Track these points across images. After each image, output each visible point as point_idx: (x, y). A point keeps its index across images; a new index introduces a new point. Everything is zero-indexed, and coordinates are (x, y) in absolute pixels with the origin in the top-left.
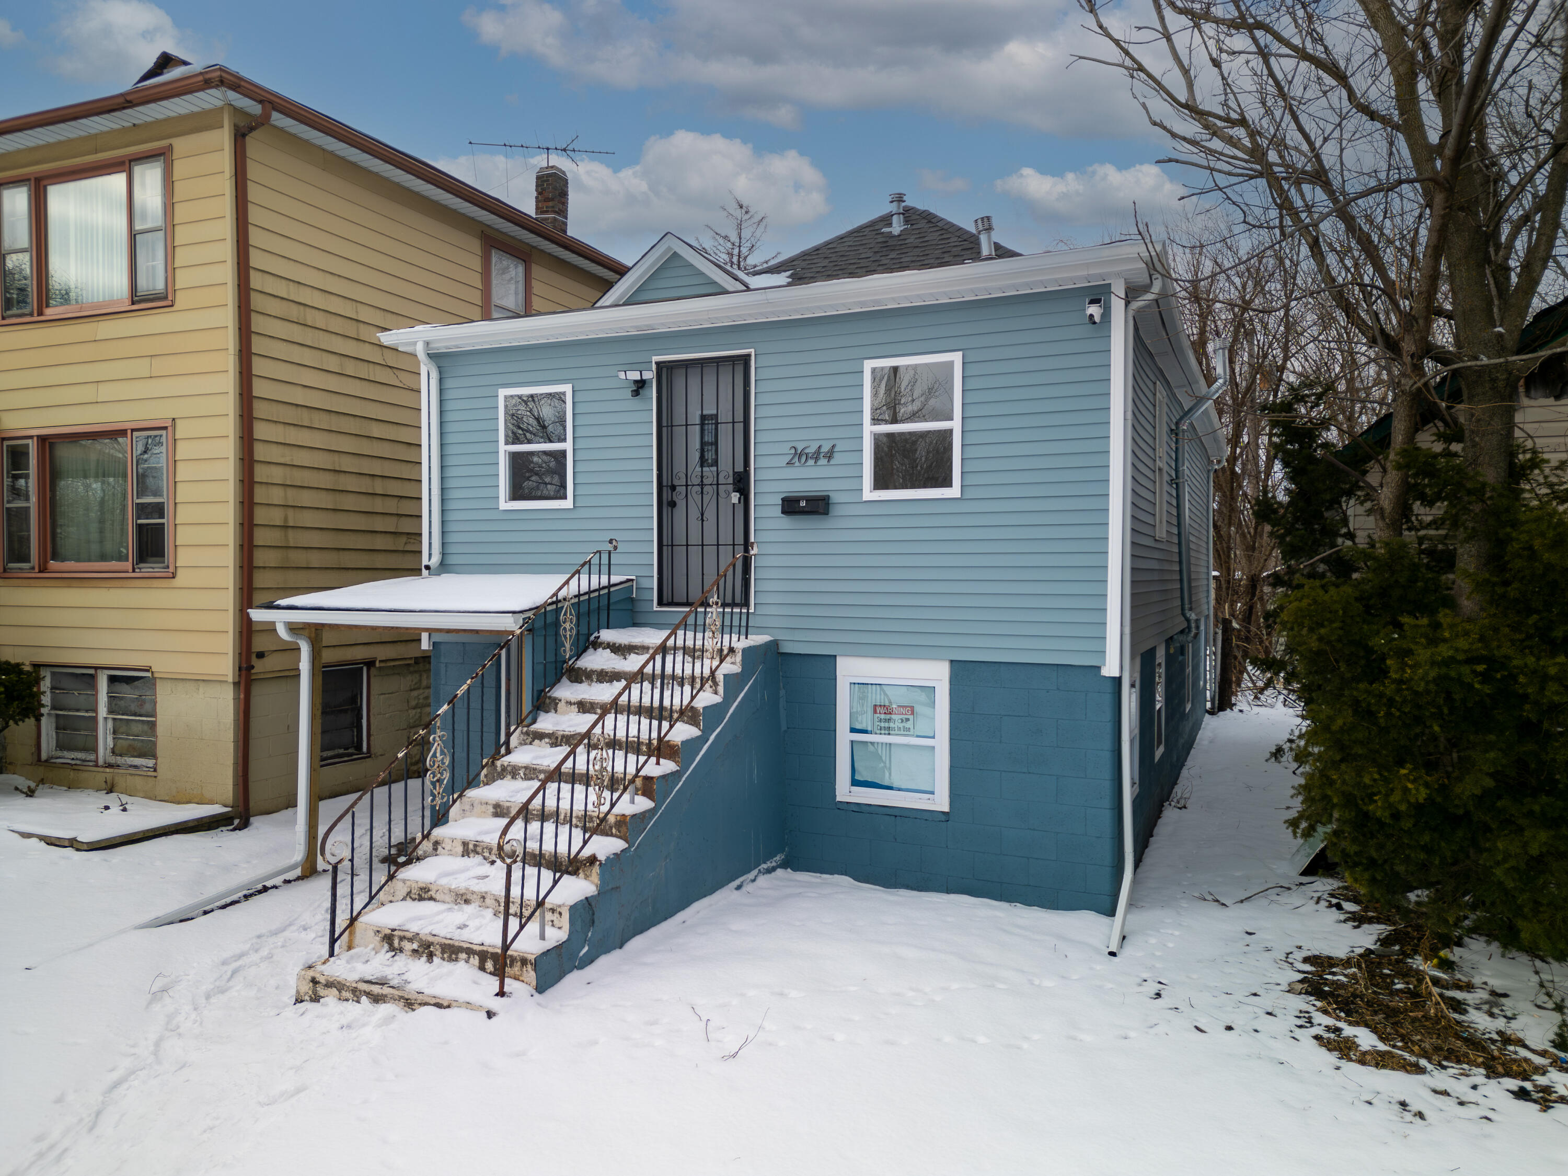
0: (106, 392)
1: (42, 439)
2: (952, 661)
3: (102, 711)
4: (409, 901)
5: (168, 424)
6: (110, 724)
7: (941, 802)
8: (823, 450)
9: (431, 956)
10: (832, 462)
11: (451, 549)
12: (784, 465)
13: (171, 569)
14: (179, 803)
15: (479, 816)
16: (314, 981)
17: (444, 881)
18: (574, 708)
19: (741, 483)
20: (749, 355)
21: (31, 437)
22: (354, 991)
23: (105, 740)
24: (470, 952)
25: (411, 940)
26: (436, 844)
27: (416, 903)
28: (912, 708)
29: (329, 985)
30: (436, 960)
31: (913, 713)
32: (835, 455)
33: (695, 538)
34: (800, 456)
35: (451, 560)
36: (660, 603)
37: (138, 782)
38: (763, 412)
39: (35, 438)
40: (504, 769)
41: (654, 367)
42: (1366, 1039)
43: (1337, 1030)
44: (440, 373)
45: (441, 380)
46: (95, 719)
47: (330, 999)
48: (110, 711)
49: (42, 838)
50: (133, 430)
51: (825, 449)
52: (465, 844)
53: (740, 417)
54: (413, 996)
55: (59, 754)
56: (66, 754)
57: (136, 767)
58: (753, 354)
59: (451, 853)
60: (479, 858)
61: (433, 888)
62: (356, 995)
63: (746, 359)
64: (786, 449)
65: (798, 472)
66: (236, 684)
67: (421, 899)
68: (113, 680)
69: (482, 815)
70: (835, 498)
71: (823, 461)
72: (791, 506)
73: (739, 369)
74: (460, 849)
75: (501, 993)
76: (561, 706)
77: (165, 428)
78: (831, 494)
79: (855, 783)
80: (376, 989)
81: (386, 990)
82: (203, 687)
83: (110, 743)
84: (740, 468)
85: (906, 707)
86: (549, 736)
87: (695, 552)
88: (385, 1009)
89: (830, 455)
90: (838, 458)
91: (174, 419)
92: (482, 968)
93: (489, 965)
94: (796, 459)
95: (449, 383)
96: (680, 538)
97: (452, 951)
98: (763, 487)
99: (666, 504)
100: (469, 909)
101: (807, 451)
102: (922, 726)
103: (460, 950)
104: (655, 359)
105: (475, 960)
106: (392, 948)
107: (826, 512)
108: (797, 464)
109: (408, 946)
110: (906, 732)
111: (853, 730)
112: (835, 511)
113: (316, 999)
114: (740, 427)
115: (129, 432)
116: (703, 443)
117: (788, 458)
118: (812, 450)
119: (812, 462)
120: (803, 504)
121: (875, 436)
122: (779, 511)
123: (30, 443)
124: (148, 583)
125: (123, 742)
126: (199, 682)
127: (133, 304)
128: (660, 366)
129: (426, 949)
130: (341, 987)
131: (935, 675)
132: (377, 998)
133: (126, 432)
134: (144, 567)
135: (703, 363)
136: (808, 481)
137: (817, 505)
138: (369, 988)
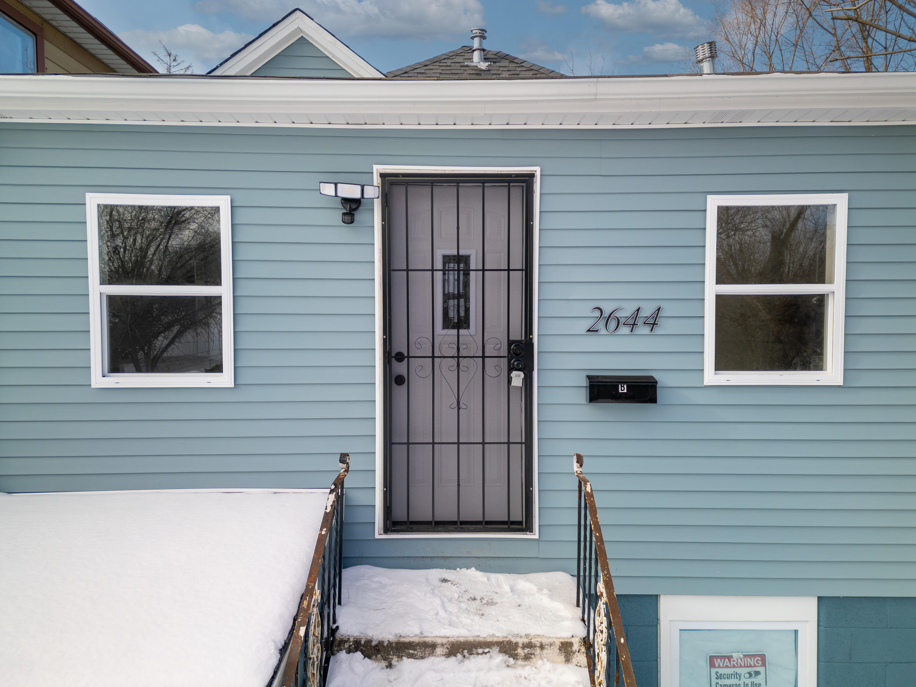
2: (819, 598)
8: (642, 314)
10: (658, 330)
12: (583, 331)
19: (521, 356)
20: (532, 176)
28: (763, 658)
31: (764, 664)
32: (660, 321)
33: (446, 433)
34: (607, 320)
36: (389, 529)
38: (552, 257)
41: (377, 181)
51: (647, 311)
53: (517, 262)
58: (538, 174)
63: (526, 180)
64: (586, 310)
65: (603, 342)
70: (662, 379)
71: (641, 330)
73: (517, 193)
78: (657, 376)
84: (517, 334)
85: (754, 656)
87: (446, 455)
89: (652, 323)
90: (665, 326)
94: (601, 325)
96: (421, 433)
98: (552, 363)
101: (618, 314)
102: (774, 682)
104: (378, 169)
107: (652, 400)
108: (603, 331)
112: (664, 397)
114: (517, 278)
116: (447, 297)
117: (588, 324)
118: (627, 311)
119: (625, 330)
120: (623, 389)
121: (720, 299)
122: (582, 396)
128: (387, 179)
131: (797, 616)
135: (457, 181)
136: (621, 356)
137: (645, 391)
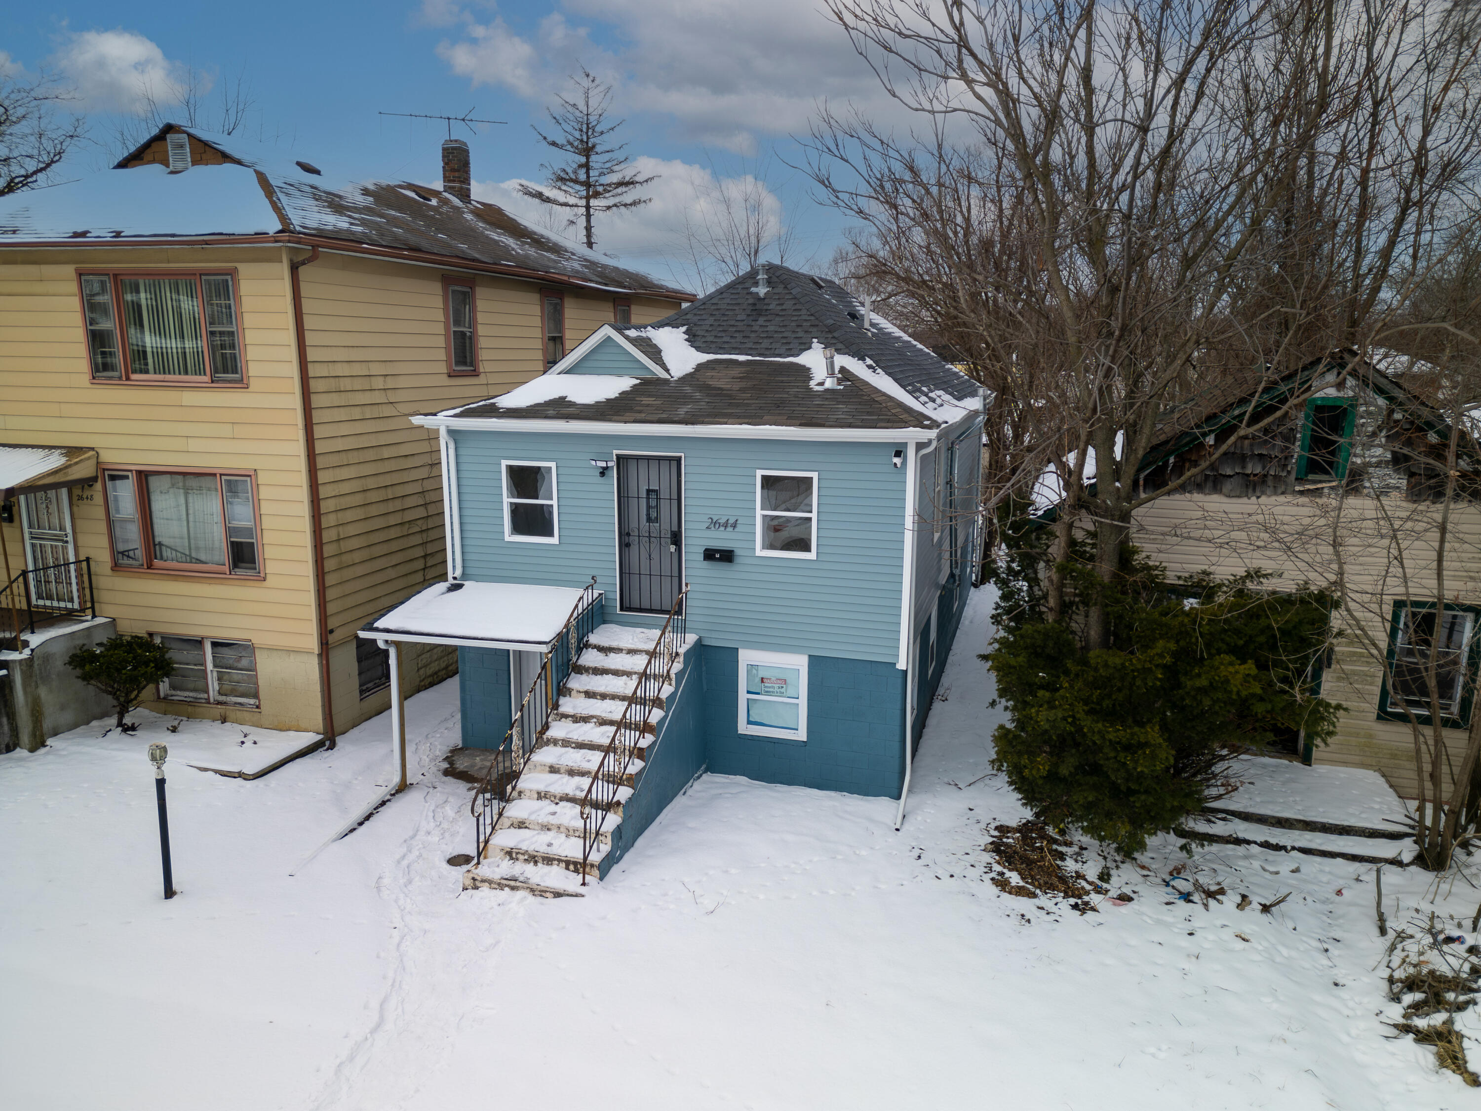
0: (193, 445)
1: (139, 473)
2: (810, 656)
3: (210, 666)
4: (512, 829)
5: (252, 473)
6: (215, 674)
7: (801, 735)
9: (536, 863)
10: (737, 530)
11: (468, 564)
12: (705, 528)
13: (262, 575)
14: (281, 730)
15: (540, 772)
16: (474, 879)
17: (533, 817)
18: (583, 695)
19: (676, 538)
20: (680, 458)
21: (131, 471)
22: (499, 884)
23: (213, 685)
24: (559, 861)
25: (523, 854)
26: (520, 793)
27: (517, 830)
28: (784, 680)
29: (483, 881)
30: (540, 865)
31: (786, 684)
32: (737, 525)
33: (645, 570)
34: (714, 524)
35: (469, 571)
36: (621, 609)
37: (247, 716)
38: (690, 494)
39: (135, 473)
40: (548, 740)
41: (615, 458)
42: (1015, 879)
43: (1003, 874)
44: (456, 443)
45: (456, 449)
46: (205, 671)
47: (485, 888)
48: (215, 666)
49: (216, 772)
50: (221, 475)
51: (731, 521)
52: (539, 793)
53: (674, 495)
54: (535, 887)
55: (173, 692)
56: (179, 693)
57: (240, 704)
58: (683, 457)
59: (530, 798)
60: (548, 802)
61: (527, 822)
62: (501, 887)
63: (678, 460)
64: (705, 518)
65: (713, 533)
66: (320, 655)
67: (520, 828)
68: (215, 644)
69: (542, 771)
70: (738, 552)
71: (730, 529)
72: (710, 555)
73: (674, 464)
74: (536, 796)
75: (584, 884)
76: (574, 693)
77: (250, 476)
78: (735, 550)
79: (749, 722)
80: (512, 883)
81: (518, 884)
82: (292, 656)
83: (217, 687)
84: (675, 528)
85: (781, 679)
86: (572, 716)
87: (645, 579)
88: (520, 894)
89: (734, 526)
90: (739, 528)
91: (255, 470)
92: (567, 868)
93: (572, 867)
94: (712, 526)
95: (462, 452)
96: (634, 569)
97: (549, 860)
98: (690, 542)
99: (624, 545)
100: (551, 834)
101: (719, 521)
102: (790, 692)
103: (554, 859)
104: (615, 452)
105: (563, 865)
106: (511, 858)
107: (732, 561)
108: (713, 529)
109: (521, 857)
110: (781, 695)
111: (748, 692)
112: (737, 560)
113: (476, 888)
114: (675, 503)
115: (219, 476)
116: (649, 507)
117: (707, 525)
118: (723, 521)
119: (722, 529)
120: (718, 556)
121: (763, 517)
122: (701, 557)
123: (129, 474)
124: (243, 582)
125: (227, 687)
126: (290, 651)
127: (212, 382)
128: (618, 457)
129: (533, 859)
130: (490, 882)
131: (799, 663)
132: (513, 888)
133: (215, 475)
134: (239, 571)
135: (649, 458)
136: (720, 540)
137: (726, 556)
138: (511, 884)
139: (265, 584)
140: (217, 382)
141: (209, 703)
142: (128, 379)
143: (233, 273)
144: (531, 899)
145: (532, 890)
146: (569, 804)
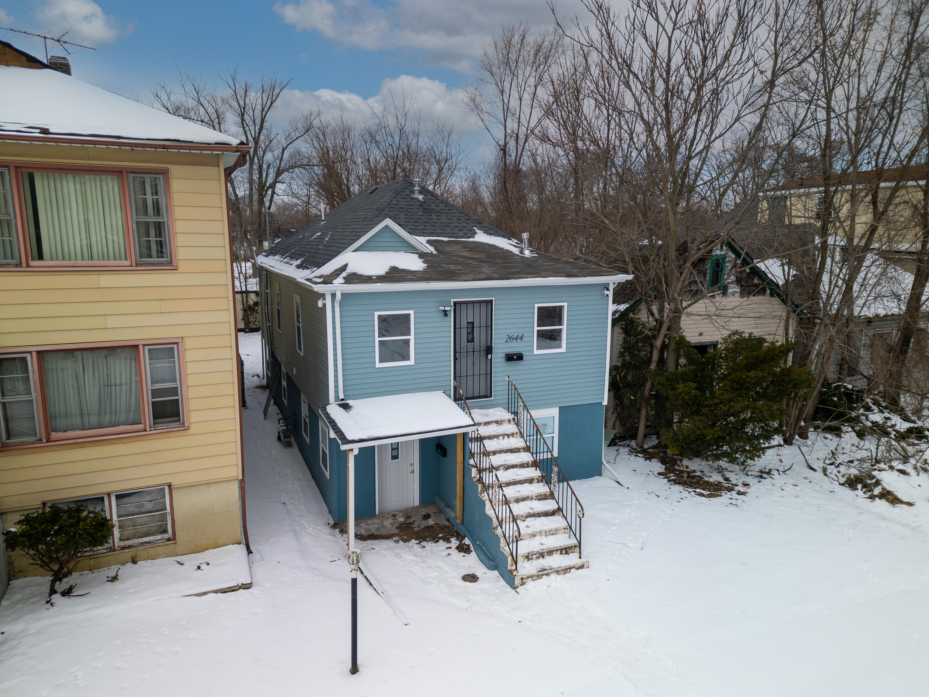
0: (111, 322)
1: (40, 353)
2: (559, 407)
3: (115, 518)
5: (178, 341)
6: (118, 524)
7: (556, 453)
9: (543, 557)
10: (522, 341)
11: (348, 388)
12: (504, 342)
13: (186, 425)
14: (197, 552)
19: (489, 350)
21: (30, 352)
22: (538, 576)
23: (117, 533)
25: (535, 554)
28: (546, 424)
29: (528, 578)
30: (546, 557)
31: (546, 426)
32: (523, 338)
33: (470, 373)
34: (510, 338)
35: (349, 393)
36: (455, 400)
37: (160, 550)
38: (497, 322)
39: (34, 354)
41: (452, 304)
42: (702, 491)
43: (695, 491)
45: (340, 307)
46: (112, 524)
47: (529, 582)
48: (118, 516)
50: (144, 345)
51: (520, 336)
53: (489, 324)
54: (559, 569)
57: (147, 543)
58: (494, 300)
63: (491, 301)
64: (505, 336)
65: (509, 345)
66: (240, 480)
71: (519, 340)
72: (510, 358)
73: (489, 305)
75: (580, 557)
77: (177, 343)
78: (523, 353)
80: (545, 572)
81: (549, 571)
83: (119, 535)
85: (544, 423)
87: (470, 379)
89: (521, 338)
90: (525, 339)
91: (182, 338)
94: (509, 340)
95: (344, 308)
96: (464, 373)
97: (550, 552)
98: (497, 351)
99: (455, 359)
100: (538, 538)
101: (513, 337)
102: (550, 430)
103: (554, 551)
104: (453, 300)
105: (558, 552)
106: (529, 560)
107: (522, 359)
108: (509, 342)
109: (534, 557)
112: (525, 358)
113: (523, 584)
114: (489, 328)
115: (141, 347)
116: (468, 333)
117: (506, 340)
119: (514, 341)
120: (515, 357)
121: (538, 331)
122: (503, 360)
123: (28, 356)
124: (165, 435)
125: (129, 531)
126: (208, 484)
127: (136, 266)
128: (455, 303)
129: (542, 555)
130: (531, 577)
131: (555, 412)
132: (547, 575)
133: (137, 346)
134: (159, 426)
135: (474, 302)
136: (514, 348)
137: (520, 357)
138: (543, 573)
139: (188, 432)
140: (141, 265)
141: (115, 550)
142: (28, 266)
143: (165, 173)
144: (560, 577)
145: (557, 572)
146: (532, 519)
